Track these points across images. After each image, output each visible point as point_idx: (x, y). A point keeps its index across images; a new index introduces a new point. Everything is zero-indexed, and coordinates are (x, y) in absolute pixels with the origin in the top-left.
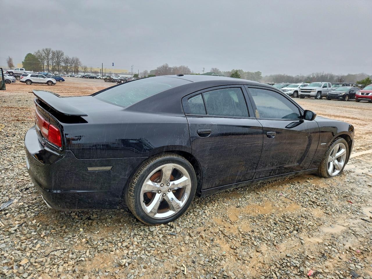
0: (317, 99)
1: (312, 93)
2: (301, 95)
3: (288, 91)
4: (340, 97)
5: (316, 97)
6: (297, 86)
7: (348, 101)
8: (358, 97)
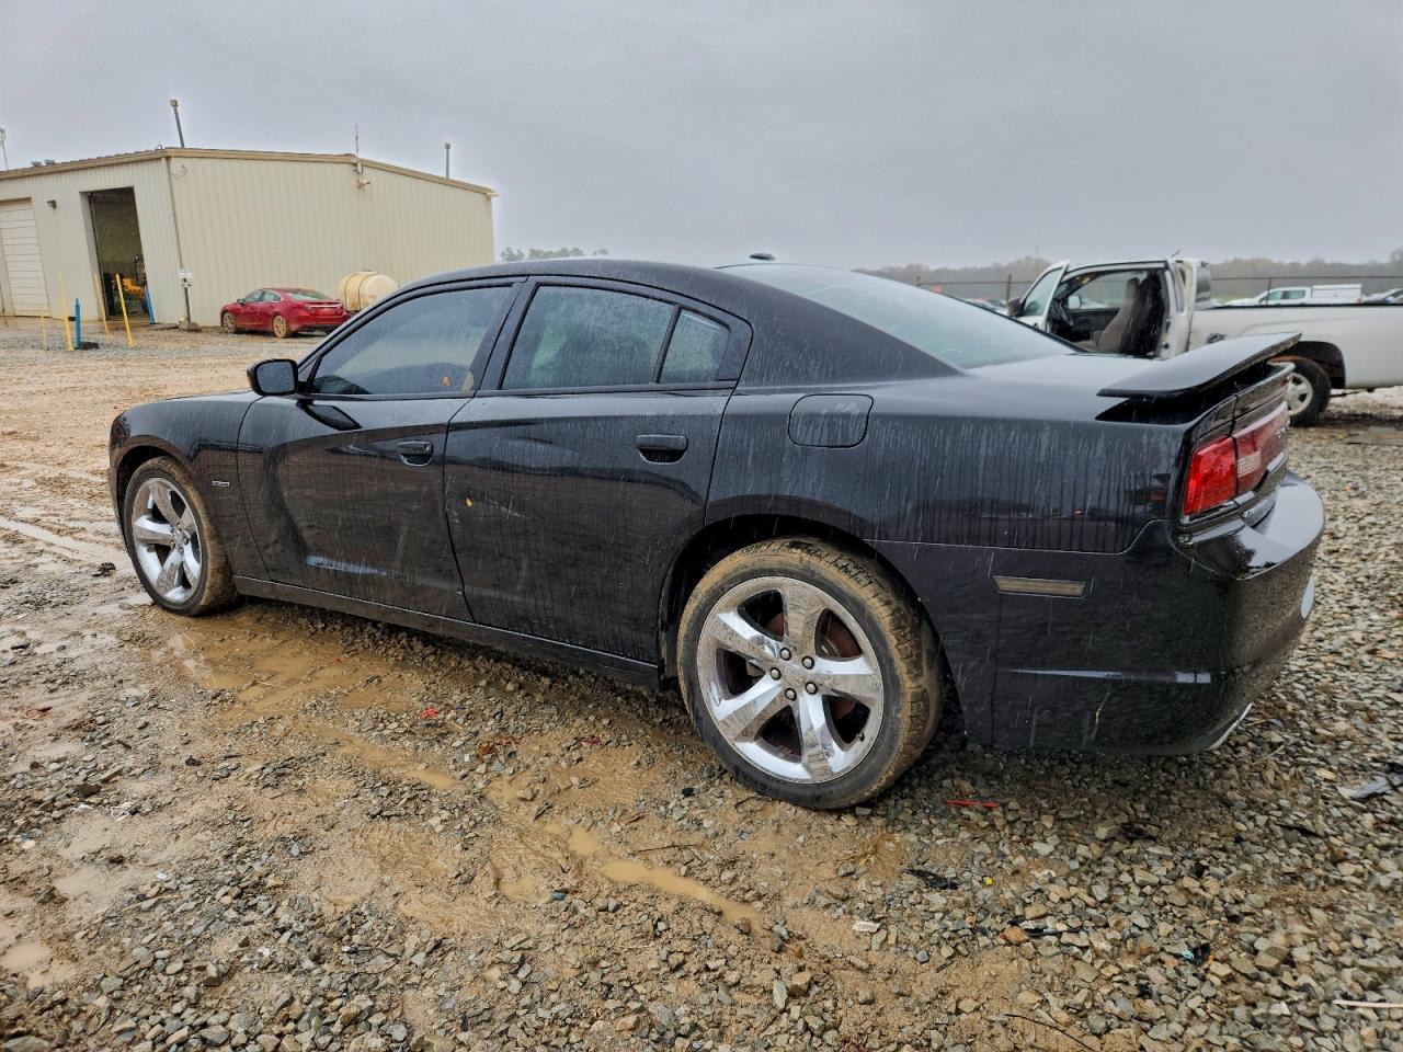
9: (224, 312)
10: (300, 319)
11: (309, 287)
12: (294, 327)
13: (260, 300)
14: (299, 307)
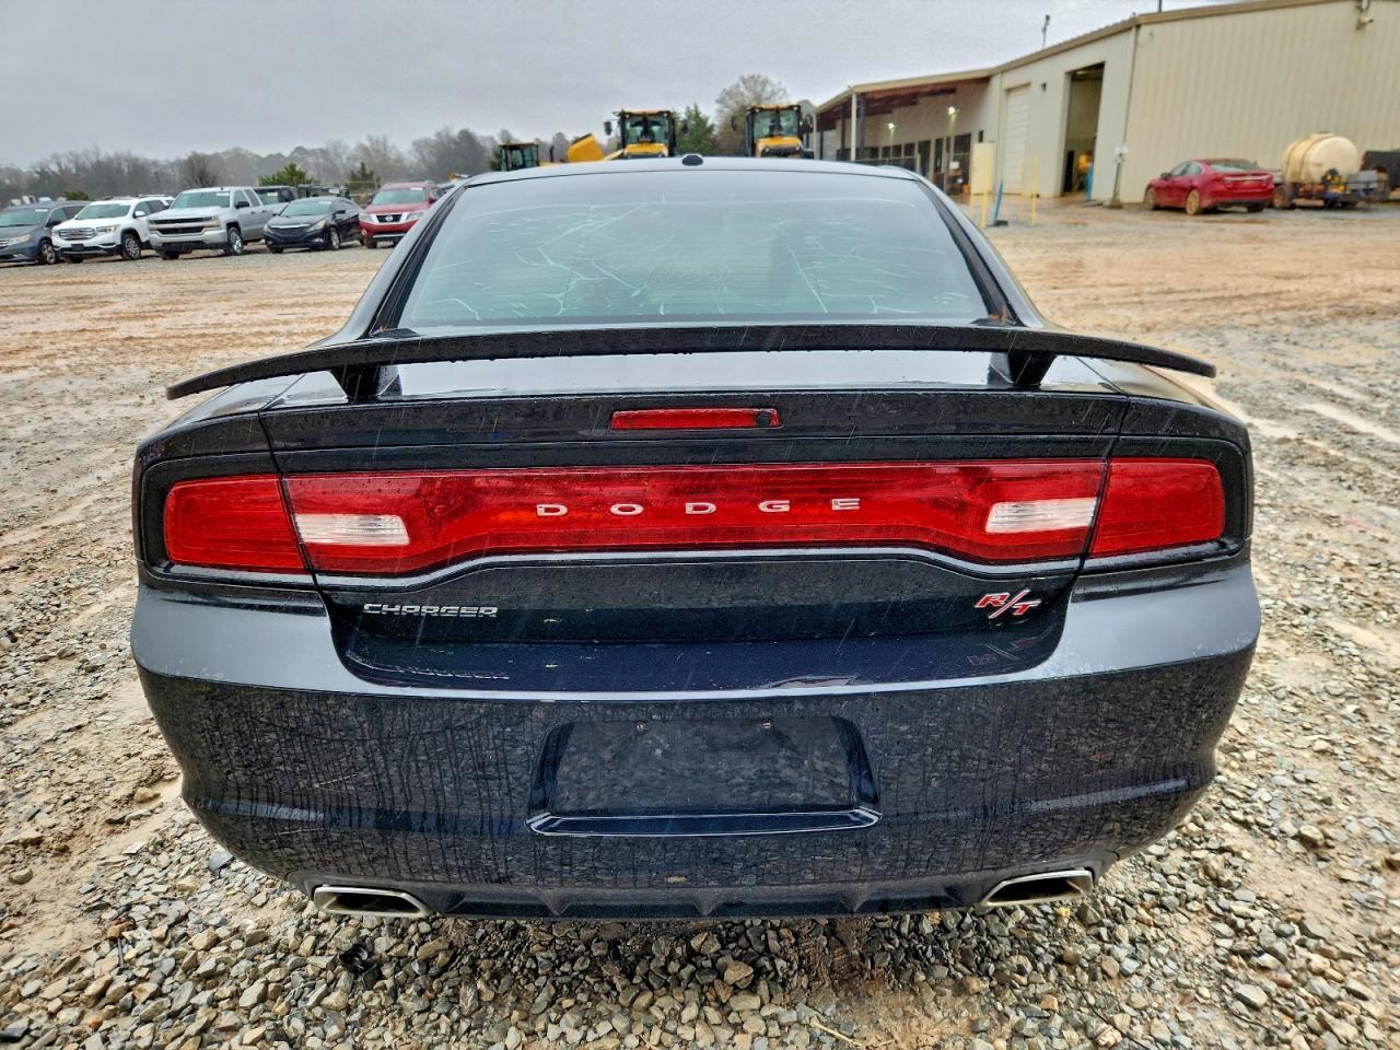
0: (235, 254)
1: (209, 235)
2: (164, 244)
3: (94, 235)
4: (315, 236)
5: (225, 249)
6: (123, 211)
7: (341, 248)
8: (372, 231)
9: (1150, 186)
10: (1215, 194)
11: (1231, 155)
12: (1207, 203)
13: (1184, 172)
14: (1218, 179)
